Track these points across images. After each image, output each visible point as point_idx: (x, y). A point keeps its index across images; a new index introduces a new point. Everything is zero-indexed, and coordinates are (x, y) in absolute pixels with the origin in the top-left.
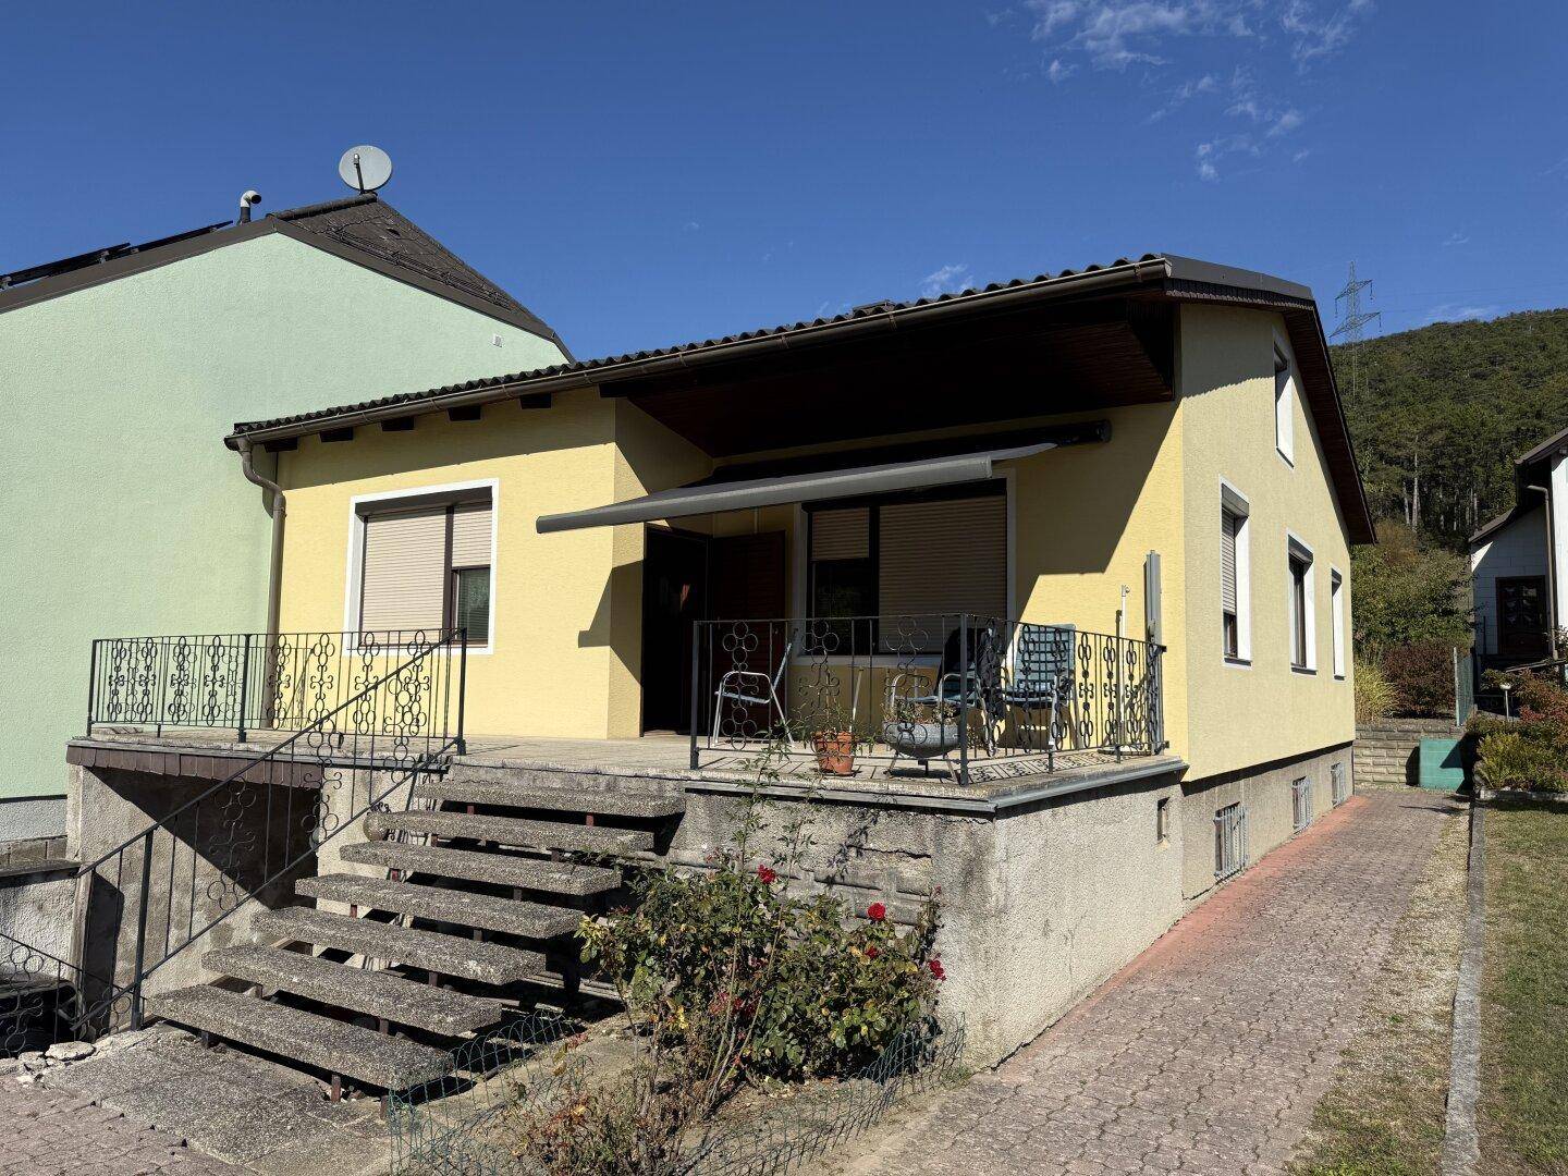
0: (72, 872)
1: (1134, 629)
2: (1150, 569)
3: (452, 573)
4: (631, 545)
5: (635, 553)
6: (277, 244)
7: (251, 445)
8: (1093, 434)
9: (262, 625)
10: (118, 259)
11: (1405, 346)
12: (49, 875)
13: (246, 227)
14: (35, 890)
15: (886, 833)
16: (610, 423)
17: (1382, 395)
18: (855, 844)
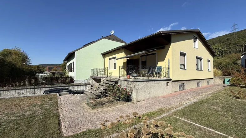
0: (90, 85)
1: (167, 66)
2: (169, 60)
3: (114, 63)
4: (125, 60)
5: (126, 61)
6: (104, 39)
7: (102, 55)
8: (163, 48)
9: (104, 67)
10: (93, 42)
11: (244, 31)
12: (89, 85)
13: (102, 38)
14: (88, 86)
15: (130, 83)
16: (123, 50)
17: (239, 38)
18: (128, 84)
